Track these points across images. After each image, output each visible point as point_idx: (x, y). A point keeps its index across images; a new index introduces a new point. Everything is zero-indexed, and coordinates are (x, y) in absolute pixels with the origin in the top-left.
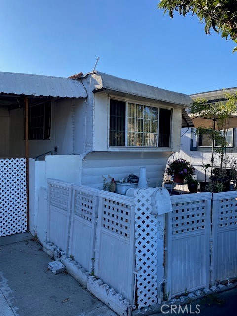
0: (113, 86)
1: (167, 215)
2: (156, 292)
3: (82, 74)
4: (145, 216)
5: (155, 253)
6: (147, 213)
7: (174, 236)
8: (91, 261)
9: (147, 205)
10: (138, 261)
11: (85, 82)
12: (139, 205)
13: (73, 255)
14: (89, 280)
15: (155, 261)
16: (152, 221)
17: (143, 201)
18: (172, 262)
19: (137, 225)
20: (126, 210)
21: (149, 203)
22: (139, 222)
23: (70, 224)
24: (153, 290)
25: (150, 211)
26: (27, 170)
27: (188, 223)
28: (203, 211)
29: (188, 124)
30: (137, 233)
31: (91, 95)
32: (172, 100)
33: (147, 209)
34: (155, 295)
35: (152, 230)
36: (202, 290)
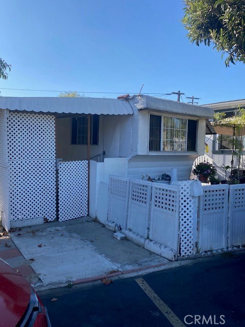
0: (154, 106)
1: (199, 197)
2: (192, 246)
3: (128, 96)
4: (186, 197)
5: (192, 221)
6: (188, 196)
7: (204, 212)
8: (147, 230)
9: (188, 190)
10: (181, 226)
11: (131, 102)
12: (182, 191)
13: (131, 228)
14: (146, 242)
15: (192, 226)
16: (190, 201)
17: (185, 188)
18: (202, 229)
19: (181, 203)
20: (172, 194)
21: (189, 189)
22: (182, 201)
23: (128, 206)
24: (190, 245)
25: (189, 194)
26: (89, 169)
27: (213, 204)
28: (223, 197)
29: (211, 132)
30: (181, 208)
31: (136, 113)
32: (198, 113)
33: (188, 193)
34: (192, 249)
35: (190, 206)
36: (222, 249)
